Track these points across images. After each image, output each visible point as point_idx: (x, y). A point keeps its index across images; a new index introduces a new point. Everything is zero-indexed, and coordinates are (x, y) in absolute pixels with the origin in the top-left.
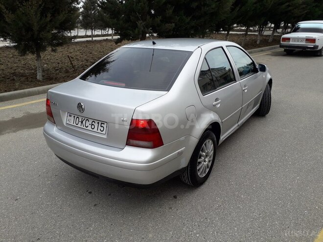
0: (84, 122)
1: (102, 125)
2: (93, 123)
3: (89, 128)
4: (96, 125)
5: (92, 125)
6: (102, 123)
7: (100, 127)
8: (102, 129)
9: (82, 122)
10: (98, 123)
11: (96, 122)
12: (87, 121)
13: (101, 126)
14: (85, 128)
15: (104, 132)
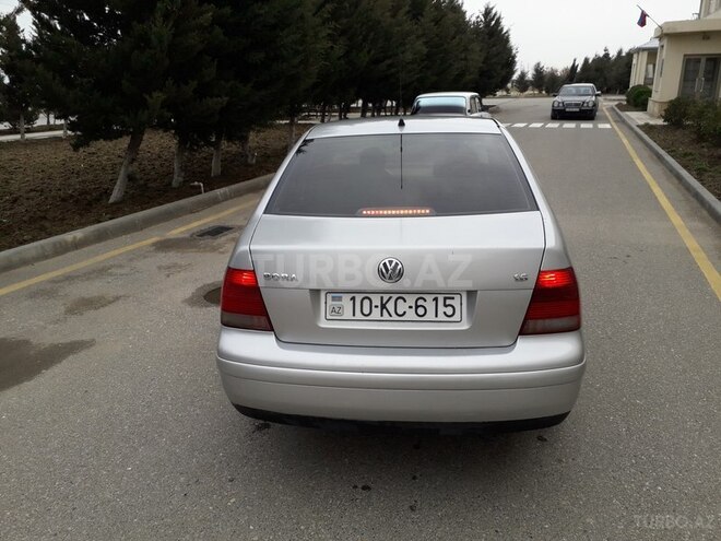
0: (390, 306)
1: (448, 302)
2: (420, 302)
3: (411, 315)
4: (430, 305)
5: (417, 307)
6: (445, 299)
7: (441, 308)
8: (449, 311)
9: (383, 306)
10: (436, 299)
11: (429, 298)
12: (400, 301)
13: (446, 306)
14: (395, 317)
15: (456, 317)
